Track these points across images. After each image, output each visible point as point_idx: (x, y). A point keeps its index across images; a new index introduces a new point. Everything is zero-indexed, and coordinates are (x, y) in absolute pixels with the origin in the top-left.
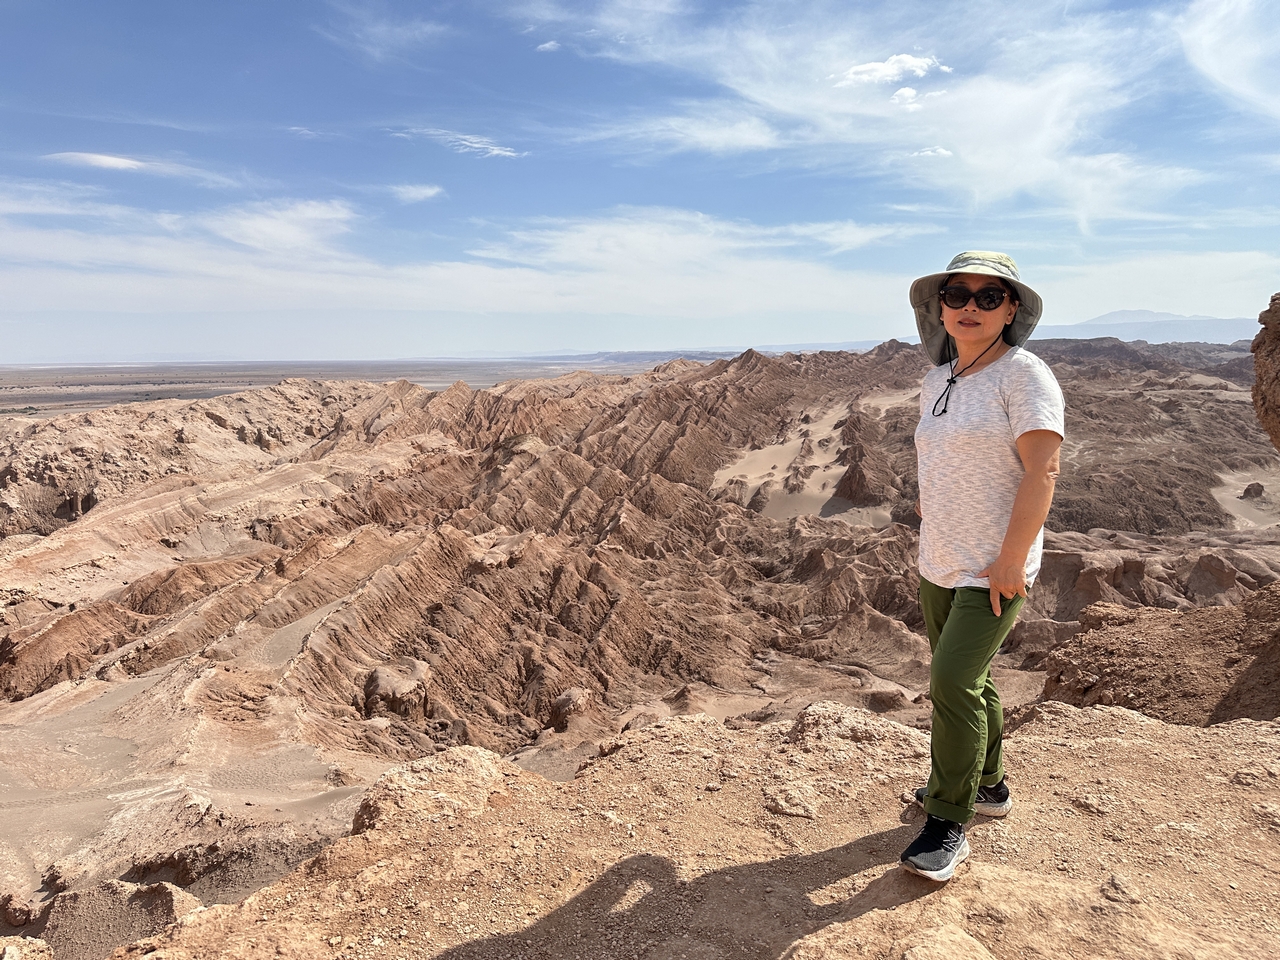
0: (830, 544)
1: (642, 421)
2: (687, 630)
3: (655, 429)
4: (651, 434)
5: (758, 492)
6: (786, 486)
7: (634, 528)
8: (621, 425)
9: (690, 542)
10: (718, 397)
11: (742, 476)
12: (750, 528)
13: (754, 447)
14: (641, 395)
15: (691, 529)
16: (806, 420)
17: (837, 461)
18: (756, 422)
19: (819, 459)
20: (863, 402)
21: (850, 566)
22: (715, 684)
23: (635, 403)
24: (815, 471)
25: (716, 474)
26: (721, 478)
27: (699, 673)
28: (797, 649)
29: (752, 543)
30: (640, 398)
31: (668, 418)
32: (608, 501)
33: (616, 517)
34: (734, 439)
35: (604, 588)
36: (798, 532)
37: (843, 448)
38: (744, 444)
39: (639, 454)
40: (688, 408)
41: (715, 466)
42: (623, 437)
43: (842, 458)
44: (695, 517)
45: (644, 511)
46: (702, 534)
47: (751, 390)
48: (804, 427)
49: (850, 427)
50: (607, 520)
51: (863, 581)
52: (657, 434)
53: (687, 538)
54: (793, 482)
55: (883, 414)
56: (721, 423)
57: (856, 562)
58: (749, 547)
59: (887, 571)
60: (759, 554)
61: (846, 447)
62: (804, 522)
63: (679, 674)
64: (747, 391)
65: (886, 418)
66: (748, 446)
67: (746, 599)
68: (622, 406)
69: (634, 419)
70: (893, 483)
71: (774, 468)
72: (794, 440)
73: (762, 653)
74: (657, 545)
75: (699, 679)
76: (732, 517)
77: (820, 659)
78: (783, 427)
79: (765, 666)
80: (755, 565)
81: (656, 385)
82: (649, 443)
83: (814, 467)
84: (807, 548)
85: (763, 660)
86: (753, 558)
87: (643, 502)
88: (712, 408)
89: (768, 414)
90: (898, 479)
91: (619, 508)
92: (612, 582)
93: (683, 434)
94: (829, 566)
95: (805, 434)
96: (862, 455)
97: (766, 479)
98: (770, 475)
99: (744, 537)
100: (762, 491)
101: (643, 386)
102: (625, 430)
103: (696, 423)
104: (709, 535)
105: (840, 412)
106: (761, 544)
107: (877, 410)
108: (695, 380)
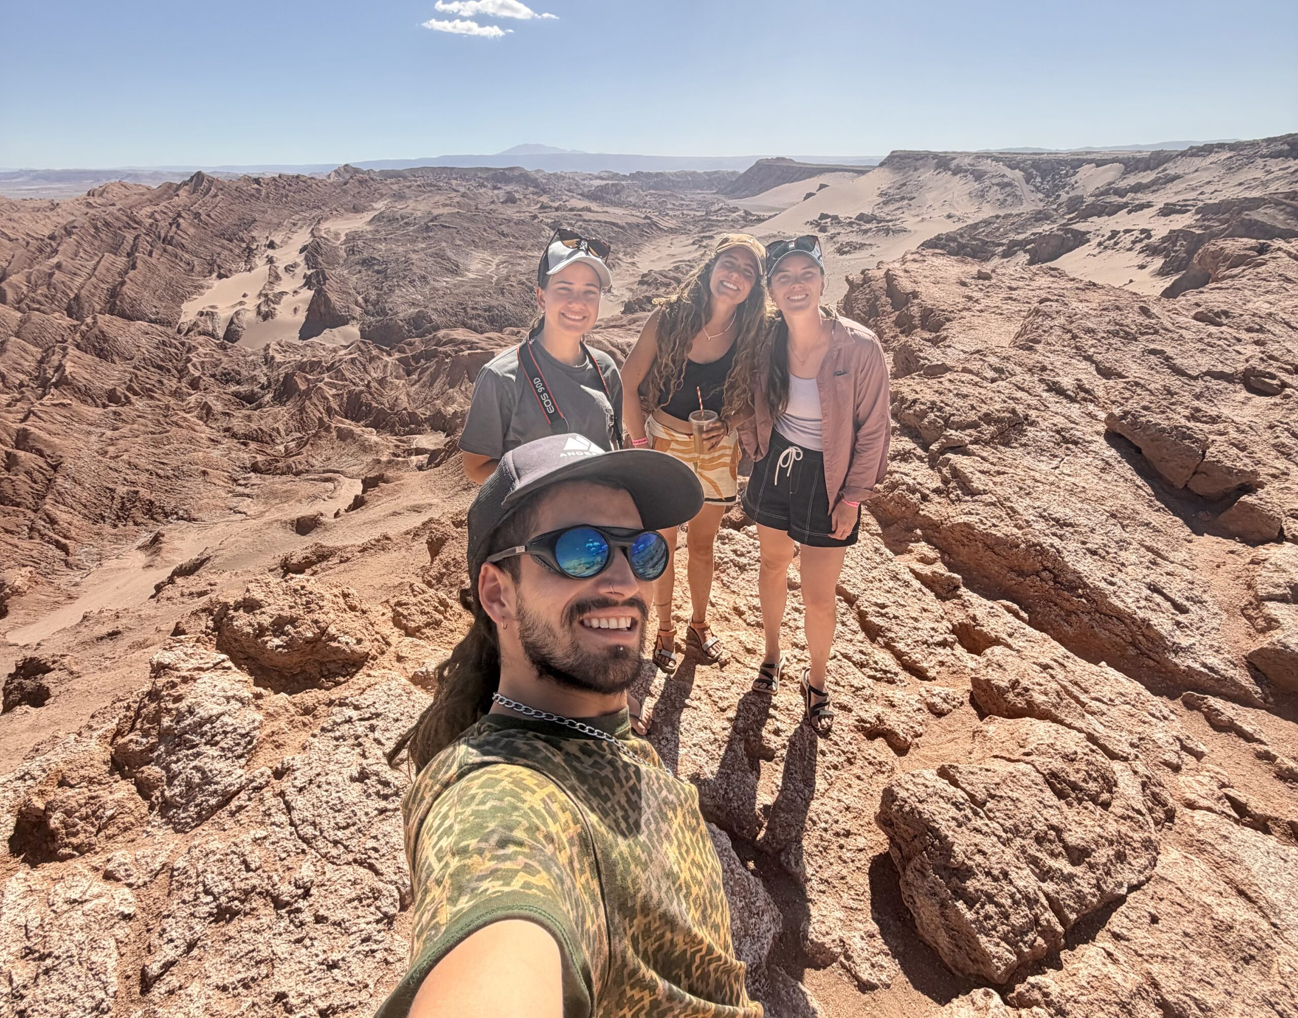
0: (301, 367)
1: (81, 254)
2: (157, 475)
3: (98, 262)
4: (95, 269)
5: (232, 322)
6: (259, 313)
7: (88, 376)
8: (54, 261)
9: (160, 382)
10: (171, 224)
11: (212, 307)
12: (225, 359)
13: (220, 276)
14: (76, 224)
15: (160, 368)
16: (272, 245)
17: (304, 285)
18: (219, 250)
19: (287, 284)
20: (324, 226)
21: (320, 384)
22: (195, 520)
23: (69, 233)
24: (285, 298)
25: (183, 306)
26: (189, 311)
27: (176, 513)
28: (276, 468)
29: (229, 374)
30: (75, 227)
31: (115, 250)
32: (48, 351)
33: (60, 368)
34: (198, 268)
35: (40, 453)
36: (273, 358)
37: (309, 272)
38: (211, 272)
39: (83, 292)
40: (136, 238)
41: (179, 297)
42: (58, 275)
43: (308, 282)
44: (162, 355)
45: (98, 355)
46: (174, 372)
47: (209, 216)
48: (270, 252)
49: (312, 253)
50: (51, 371)
51: (334, 396)
52: (101, 268)
53: (156, 377)
54: (264, 309)
55: (343, 238)
56: (179, 252)
57: (327, 380)
58: (227, 378)
59: (354, 384)
60: (238, 383)
61: (312, 271)
62: (278, 348)
63: (155, 519)
64: (203, 217)
65: (346, 242)
66: (215, 275)
67: (227, 430)
68: (52, 237)
69: (70, 252)
70: (357, 303)
71: (245, 296)
72: (261, 267)
73: (245, 479)
74: (120, 390)
75: (178, 519)
76: (204, 350)
77: (298, 474)
78: (249, 253)
79: (247, 491)
80: (236, 394)
81: (92, 211)
82: (93, 279)
83: (282, 293)
84: (282, 371)
85: (245, 485)
86: (234, 388)
87: (94, 346)
88: (166, 236)
89: (231, 241)
90: (360, 299)
91: (64, 357)
92: (49, 445)
93: (134, 267)
94: (303, 387)
95: (270, 260)
96: (325, 279)
97: (238, 308)
98: (241, 303)
99: (220, 369)
100: (235, 320)
101: (75, 212)
102: (59, 266)
103: (150, 254)
104: (182, 372)
105: (303, 237)
106: (239, 373)
107: (337, 235)
108: (141, 205)
